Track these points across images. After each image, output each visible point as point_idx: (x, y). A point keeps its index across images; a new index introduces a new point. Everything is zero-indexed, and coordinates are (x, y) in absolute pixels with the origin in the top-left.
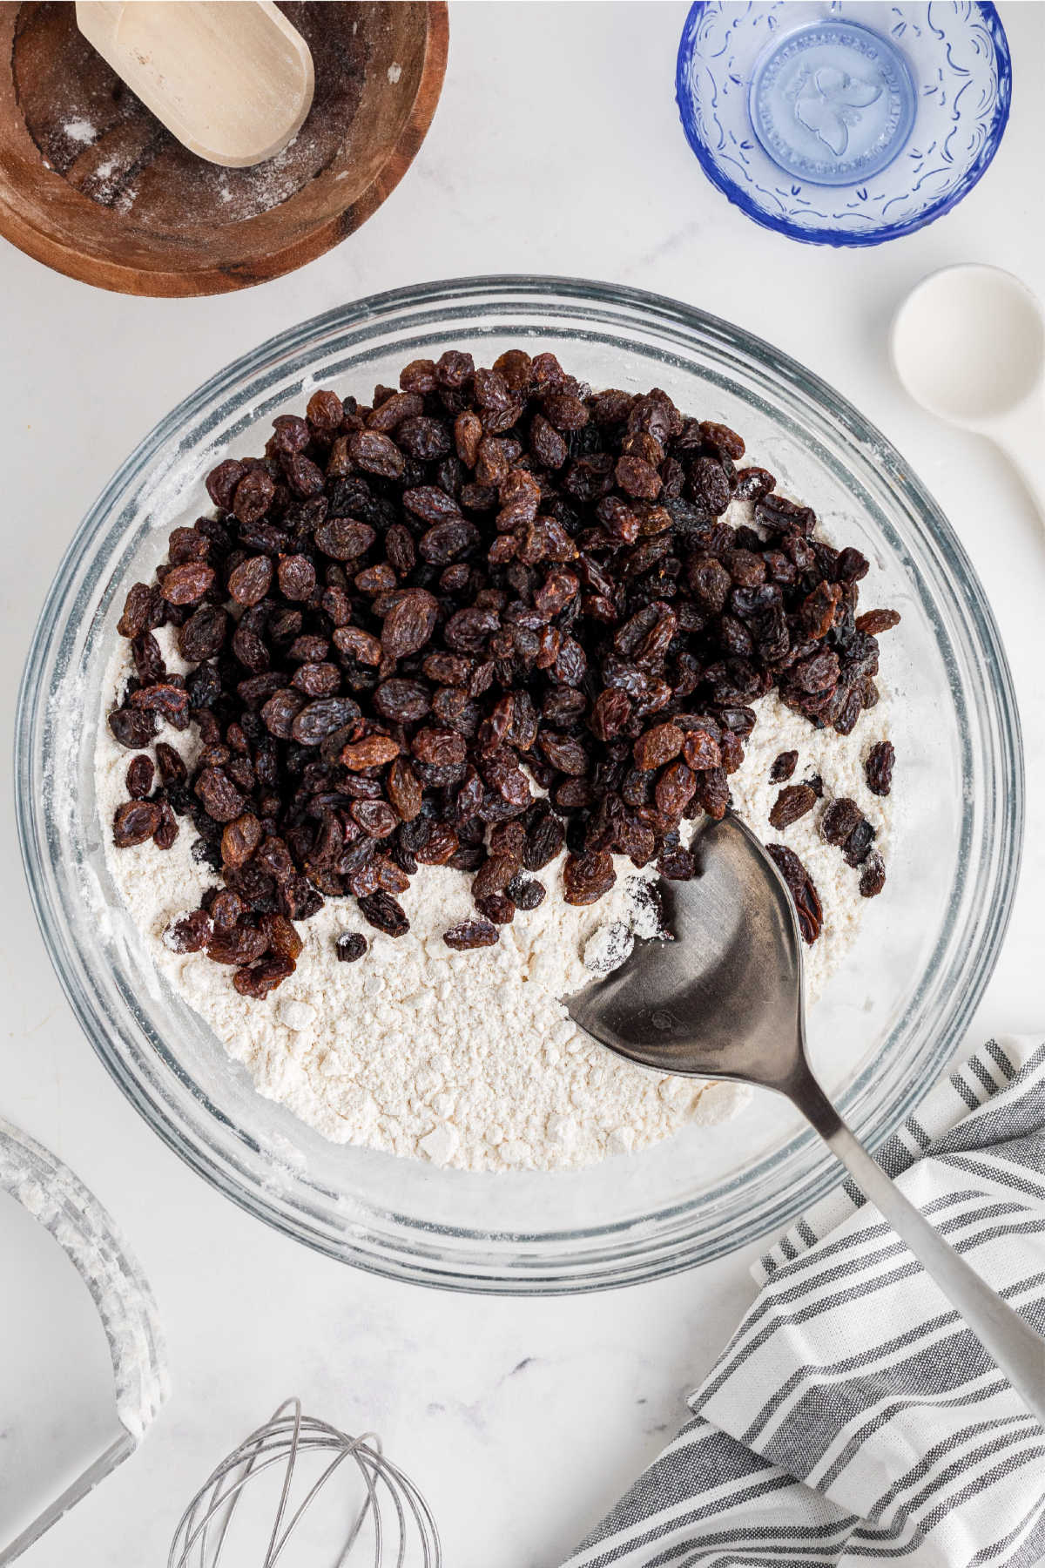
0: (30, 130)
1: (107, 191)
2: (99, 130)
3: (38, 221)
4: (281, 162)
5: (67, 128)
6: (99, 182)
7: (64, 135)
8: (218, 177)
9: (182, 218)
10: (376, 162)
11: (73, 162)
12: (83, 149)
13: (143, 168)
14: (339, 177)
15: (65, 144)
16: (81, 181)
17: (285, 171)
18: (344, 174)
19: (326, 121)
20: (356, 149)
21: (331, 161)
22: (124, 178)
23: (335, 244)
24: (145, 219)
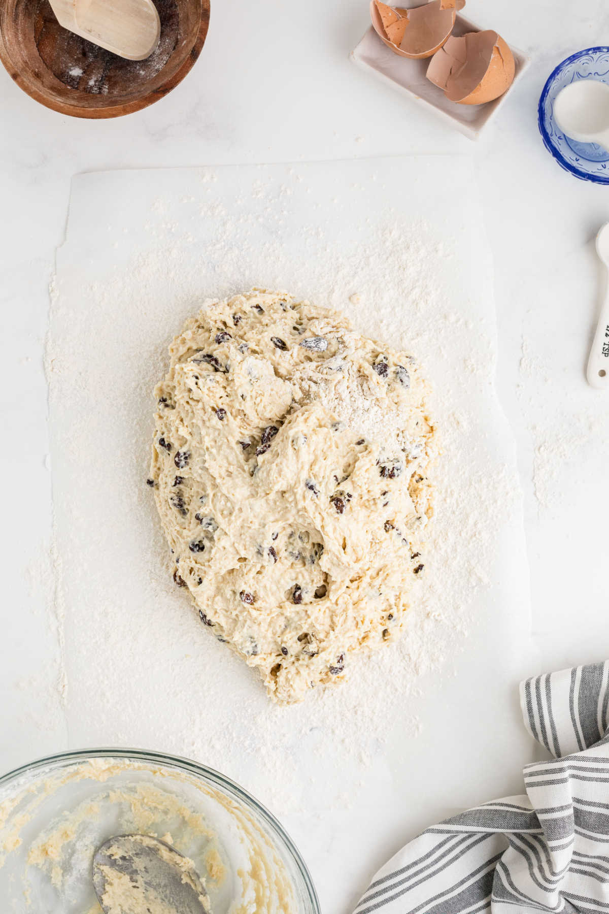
0: (56, 77)
1: (96, 89)
2: (83, 69)
3: (75, 104)
4: (158, 52)
5: (70, 73)
6: (91, 87)
7: (71, 75)
8: (136, 68)
9: (129, 87)
10: (195, 29)
11: (78, 83)
12: (80, 78)
13: (106, 76)
14: (183, 44)
15: (73, 79)
16: (84, 89)
17: (161, 54)
18: (185, 42)
19: (168, 29)
20: (185, 32)
21: (177, 42)
22: (100, 83)
23: (193, 65)
24: (115, 93)
